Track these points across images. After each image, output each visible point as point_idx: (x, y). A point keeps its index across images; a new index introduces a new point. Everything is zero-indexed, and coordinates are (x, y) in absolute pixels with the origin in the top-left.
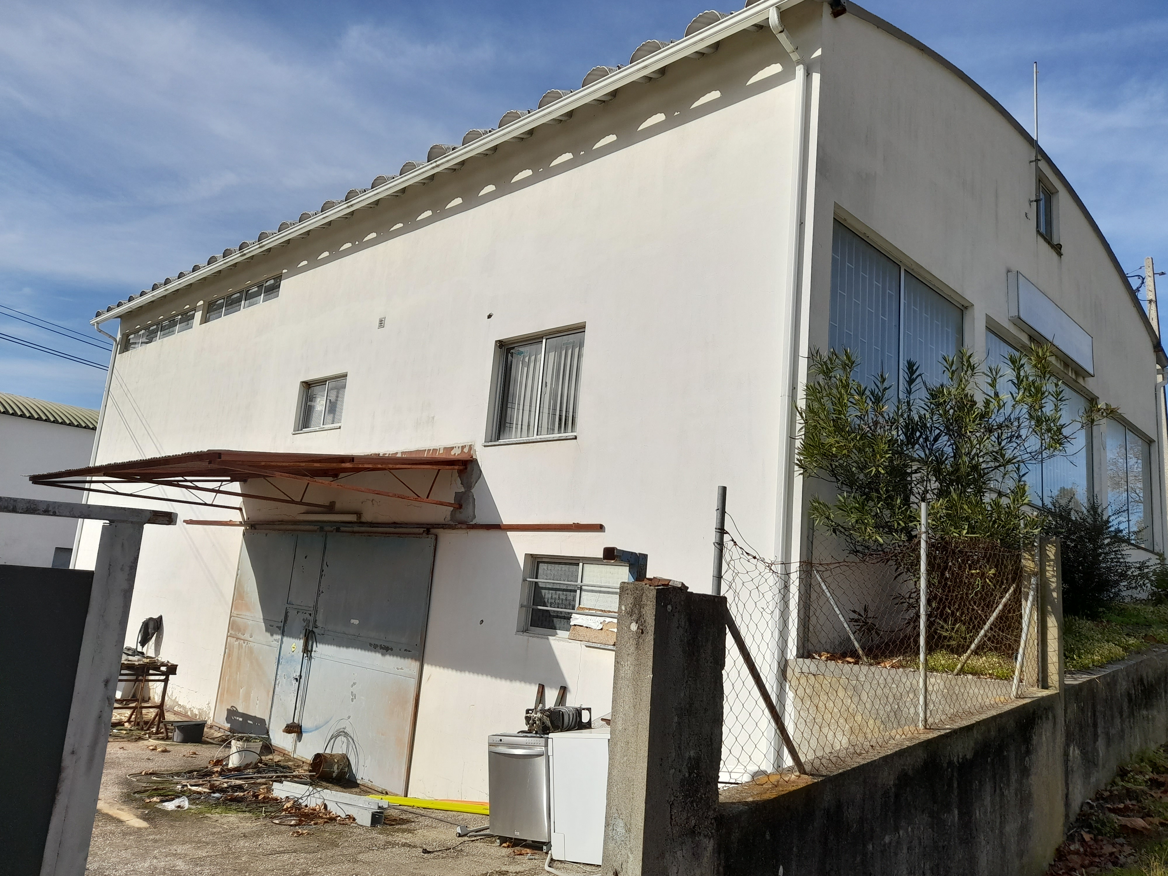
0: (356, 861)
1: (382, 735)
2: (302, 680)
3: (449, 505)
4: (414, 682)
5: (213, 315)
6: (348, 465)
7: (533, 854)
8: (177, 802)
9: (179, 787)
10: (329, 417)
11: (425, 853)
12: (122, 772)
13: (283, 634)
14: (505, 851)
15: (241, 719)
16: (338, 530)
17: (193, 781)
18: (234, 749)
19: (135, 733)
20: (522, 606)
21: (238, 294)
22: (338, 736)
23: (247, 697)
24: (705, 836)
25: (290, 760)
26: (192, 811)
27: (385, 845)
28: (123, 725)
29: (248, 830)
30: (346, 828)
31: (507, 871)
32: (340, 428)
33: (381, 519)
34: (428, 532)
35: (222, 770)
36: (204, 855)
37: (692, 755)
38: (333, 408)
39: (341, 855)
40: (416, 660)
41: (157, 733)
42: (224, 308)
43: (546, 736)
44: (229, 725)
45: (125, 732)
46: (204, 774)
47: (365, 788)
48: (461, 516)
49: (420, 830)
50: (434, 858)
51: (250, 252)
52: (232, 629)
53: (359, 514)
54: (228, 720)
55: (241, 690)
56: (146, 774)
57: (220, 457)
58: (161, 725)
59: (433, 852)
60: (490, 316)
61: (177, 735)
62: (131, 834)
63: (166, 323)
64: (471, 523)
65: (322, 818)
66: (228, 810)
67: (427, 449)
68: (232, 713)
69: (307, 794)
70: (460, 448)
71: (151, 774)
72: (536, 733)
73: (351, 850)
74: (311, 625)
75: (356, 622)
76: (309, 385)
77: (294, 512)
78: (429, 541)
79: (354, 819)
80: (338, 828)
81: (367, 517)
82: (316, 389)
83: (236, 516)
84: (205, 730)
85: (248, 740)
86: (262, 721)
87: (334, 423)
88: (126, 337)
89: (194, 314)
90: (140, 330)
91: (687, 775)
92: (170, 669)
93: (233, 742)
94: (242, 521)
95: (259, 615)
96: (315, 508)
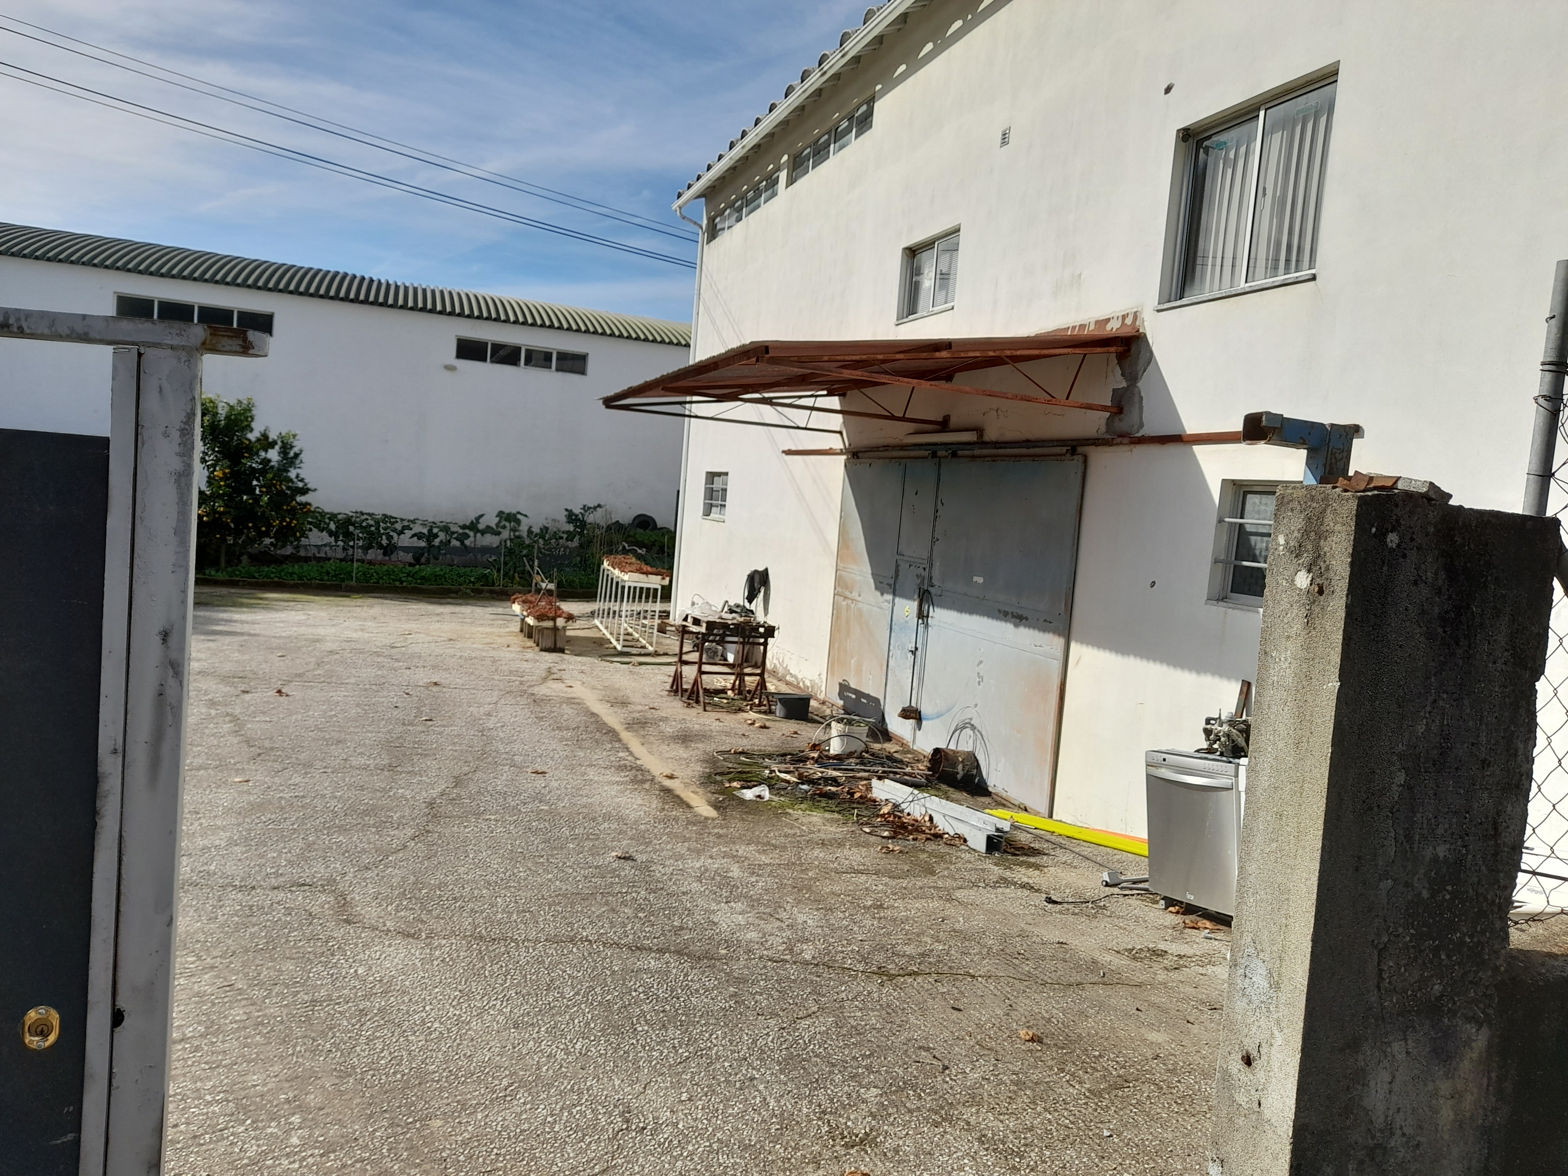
0: (950, 900)
1: (1018, 732)
2: (919, 653)
3: (1104, 408)
4: (1057, 665)
5: (799, 171)
7: (1212, 931)
8: (757, 791)
9: (767, 772)
10: (941, 296)
11: (1049, 903)
12: (710, 747)
13: (894, 594)
14: (1172, 919)
15: (854, 696)
16: (954, 455)
17: (783, 767)
18: (834, 732)
19: (737, 703)
20: (1216, 561)
21: (826, 137)
22: (964, 728)
23: (859, 671)
24: (1469, 1019)
25: (907, 752)
26: (773, 803)
27: (997, 882)
28: (726, 693)
29: (829, 836)
30: (952, 851)
31: (1166, 952)
32: (954, 309)
33: (1010, 436)
34: (1074, 451)
35: (820, 757)
36: (767, 862)
37: (1441, 855)
38: (944, 279)
39: (934, 887)
40: (1059, 635)
41: (760, 705)
42: (811, 161)
43: (1237, 761)
44: (841, 703)
45: (725, 701)
46: (799, 759)
47: (999, 799)
48: (1121, 425)
49: (1053, 869)
50: (1061, 912)
51: (831, 67)
52: (839, 585)
53: (979, 431)
54: (841, 695)
55: (852, 661)
56: (735, 753)
57: (767, 352)
58: (764, 697)
59: (1060, 903)
60: (1168, 90)
61: (778, 709)
62: (695, 824)
63: (750, 194)
64: (1137, 435)
65: (923, 832)
66: (815, 806)
67: (1071, 326)
68: (844, 688)
69: (910, 799)
70: (1120, 319)
71: (741, 753)
72: (1222, 754)
73: (949, 883)
74: (926, 582)
75: (980, 580)
76: (914, 251)
77: (898, 432)
78: (1073, 465)
79: (965, 841)
80: (943, 849)
81: (991, 435)
82: (925, 255)
83: (836, 442)
84: (813, 703)
85: (850, 723)
86: (877, 700)
87: (946, 302)
88: (712, 220)
89: (778, 177)
90: (725, 209)
91: (1425, 894)
92: (770, 631)
93: (834, 724)
94: (842, 447)
95: (867, 569)
96: (924, 425)
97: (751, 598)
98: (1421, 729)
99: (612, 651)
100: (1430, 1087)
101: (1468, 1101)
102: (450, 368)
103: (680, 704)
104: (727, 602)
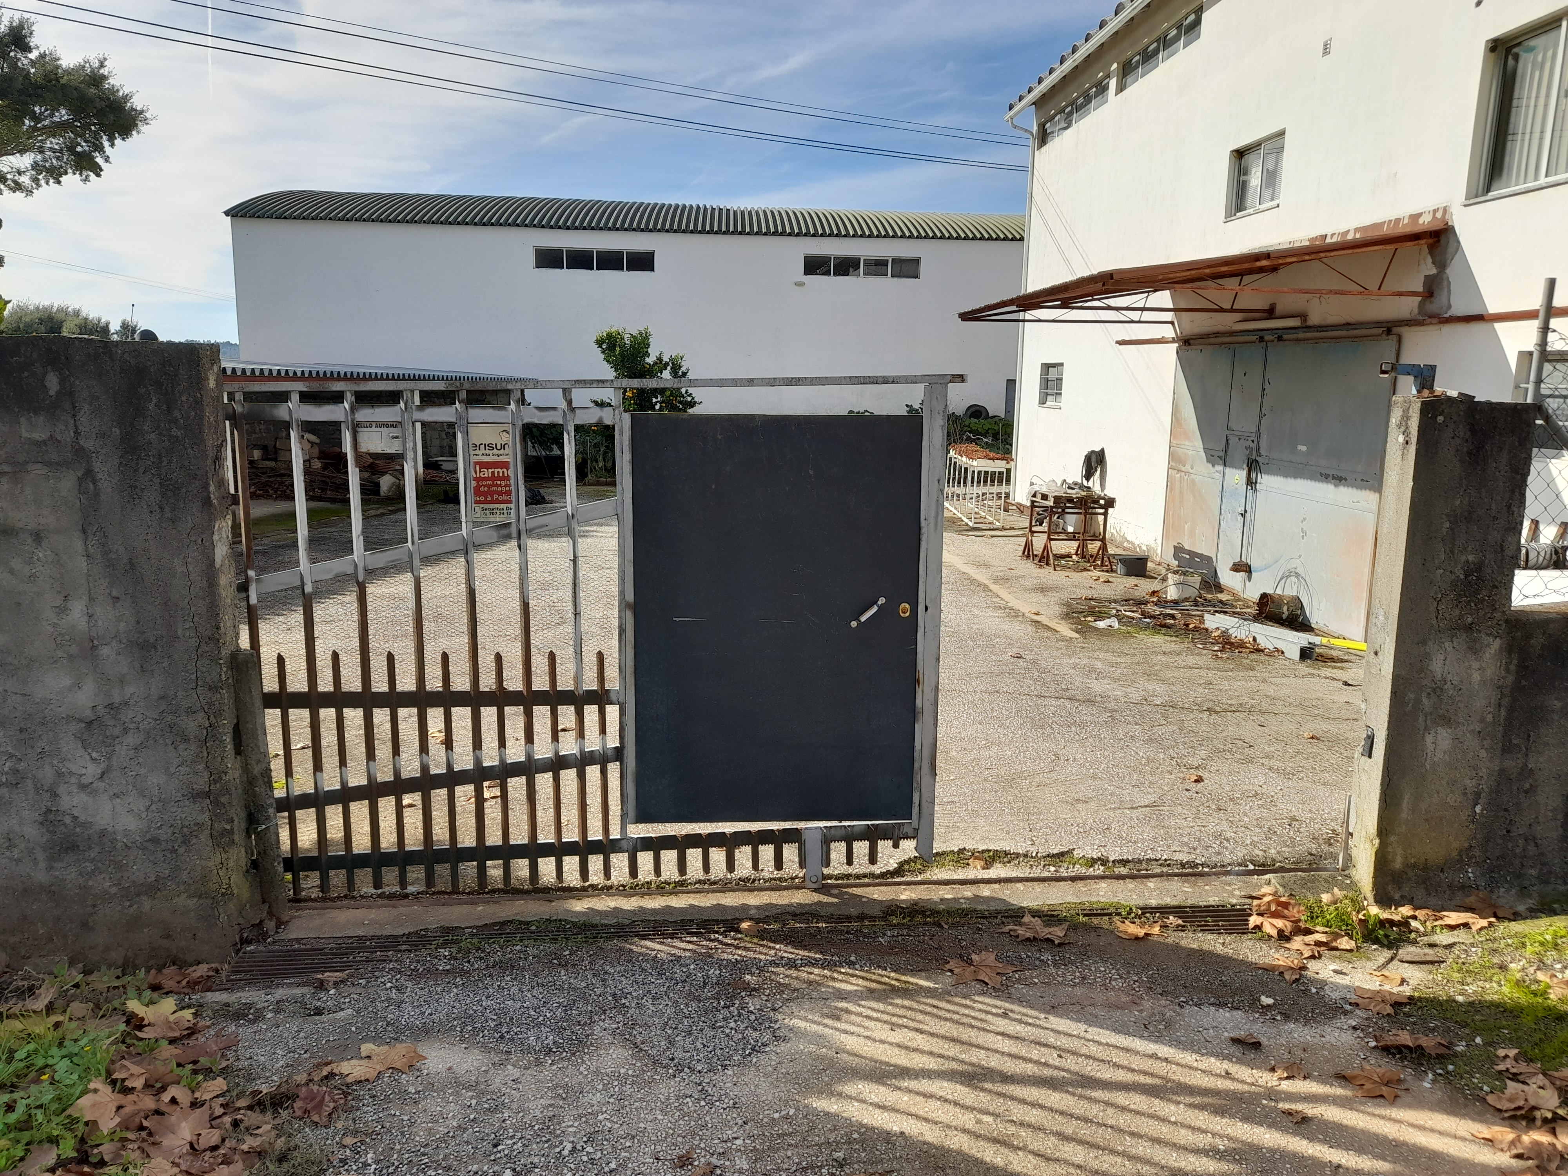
0: (1265, 682)
1: (1338, 576)
2: (1248, 515)
3: (1415, 294)
4: (1373, 517)
5: (1129, 79)
6: (1264, 263)
8: (1107, 622)
9: (1114, 611)
10: (1268, 193)
11: (1346, 686)
12: (1065, 596)
13: (1225, 465)
15: (1188, 557)
16: (1280, 338)
17: (1127, 608)
18: (1170, 581)
19: (1082, 564)
21: (1155, 44)
22: (1287, 577)
23: (1193, 535)
24: (1488, 635)
25: (1239, 600)
26: (1121, 630)
27: (1306, 675)
28: (1071, 556)
29: (1170, 650)
30: (1271, 658)
32: (1278, 206)
33: (1331, 320)
34: (1389, 331)
35: (1159, 601)
36: (1121, 661)
37: (1471, 559)
38: (1271, 178)
39: (1253, 676)
40: (1373, 491)
41: (1102, 566)
42: (1141, 67)
44: (1177, 563)
45: (1072, 563)
46: (1140, 603)
48: (1433, 307)
52: (1172, 459)
53: (1303, 316)
54: (1175, 556)
55: (1186, 526)
56: (1086, 599)
57: (1112, 278)
58: (1106, 559)
60: (1478, 5)
61: (1120, 568)
62: (1063, 641)
63: (1080, 101)
64: (1445, 316)
65: (1247, 647)
66: (1156, 633)
67: (1387, 220)
68: (1178, 550)
69: (1238, 625)
70: (1431, 213)
71: (1090, 599)
73: (1266, 675)
74: (1254, 453)
75: (1303, 448)
76: (1242, 153)
77: (1228, 321)
78: (1391, 343)
79: (1283, 653)
80: (1263, 657)
81: (1314, 319)
82: (1249, 158)
83: (1168, 332)
84: (1150, 565)
85: (1184, 574)
86: (1209, 559)
87: (1272, 200)
88: (1042, 127)
89: (1108, 83)
90: (1055, 115)
91: (1462, 577)
92: (1110, 503)
93: (1170, 575)
94: (1174, 336)
95: (1199, 444)
96: (1250, 314)
97: (1088, 476)
98: (1458, 503)
99: (965, 528)
100: (1467, 664)
101: (1489, 673)
102: (800, 284)
103: (1033, 566)
104: (1065, 481)
